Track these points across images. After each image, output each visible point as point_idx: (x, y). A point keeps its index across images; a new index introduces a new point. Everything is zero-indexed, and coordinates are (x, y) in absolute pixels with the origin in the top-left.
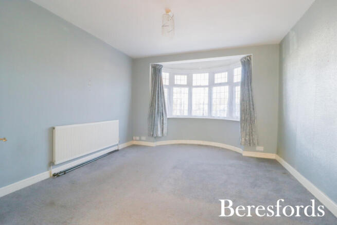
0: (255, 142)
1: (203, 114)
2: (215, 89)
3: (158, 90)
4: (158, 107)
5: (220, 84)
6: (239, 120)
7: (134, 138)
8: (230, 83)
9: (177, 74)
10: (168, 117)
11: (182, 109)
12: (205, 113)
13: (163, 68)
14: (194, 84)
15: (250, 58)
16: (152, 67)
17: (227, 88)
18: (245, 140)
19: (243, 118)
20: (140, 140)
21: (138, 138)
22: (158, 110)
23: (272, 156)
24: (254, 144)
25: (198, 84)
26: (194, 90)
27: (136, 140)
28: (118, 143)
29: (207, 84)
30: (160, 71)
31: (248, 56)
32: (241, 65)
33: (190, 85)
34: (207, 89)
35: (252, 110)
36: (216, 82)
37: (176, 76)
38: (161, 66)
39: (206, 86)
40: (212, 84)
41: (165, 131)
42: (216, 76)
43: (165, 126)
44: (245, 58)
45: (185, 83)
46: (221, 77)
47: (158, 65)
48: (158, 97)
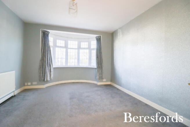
0: (104, 77)
1: (75, 65)
2: (81, 51)
3: (47, 49)
4: (47, 60)
5: (84, 48)
6: (96, 67)
7: (26, 84)
8: (89, 48)
9: (59, 39)
10: (54, 67)
11: (62, 61)
12: (76, 64)
13: (49, 34)
14: (69, 47)
15: (100, 37)
16: (42, 32)
17: (87, 51)
18: (99, 77)
19: (98, 66)
20: (32, 85)
21: (29, 84)
22: (47, 62)
23: (109, 83)
24: (103, 79)
25: (72, 47)
26: (69, 50)
27: (28, 85)
28: (14, 89)
29: (76, 47)
30: (48, 35)
31: (99, 36)
32: (96, 40)
33: (66, 47)
34: (77, 50)
35: (101, 62)
36: (81, 47)
37: (57, 40)
38: (49, 32)
39: (76, 49)
40: (79, 48)
41: (52, 76)
42: (82, 43)
43: (52, 73)
44: (98, 37)
45: (64, 46)
46: (84, 45)
47: (47, 31)
48: (47, 53)
